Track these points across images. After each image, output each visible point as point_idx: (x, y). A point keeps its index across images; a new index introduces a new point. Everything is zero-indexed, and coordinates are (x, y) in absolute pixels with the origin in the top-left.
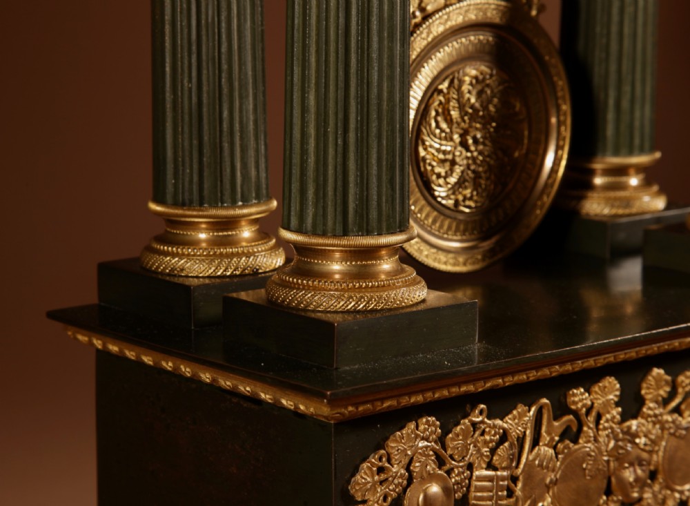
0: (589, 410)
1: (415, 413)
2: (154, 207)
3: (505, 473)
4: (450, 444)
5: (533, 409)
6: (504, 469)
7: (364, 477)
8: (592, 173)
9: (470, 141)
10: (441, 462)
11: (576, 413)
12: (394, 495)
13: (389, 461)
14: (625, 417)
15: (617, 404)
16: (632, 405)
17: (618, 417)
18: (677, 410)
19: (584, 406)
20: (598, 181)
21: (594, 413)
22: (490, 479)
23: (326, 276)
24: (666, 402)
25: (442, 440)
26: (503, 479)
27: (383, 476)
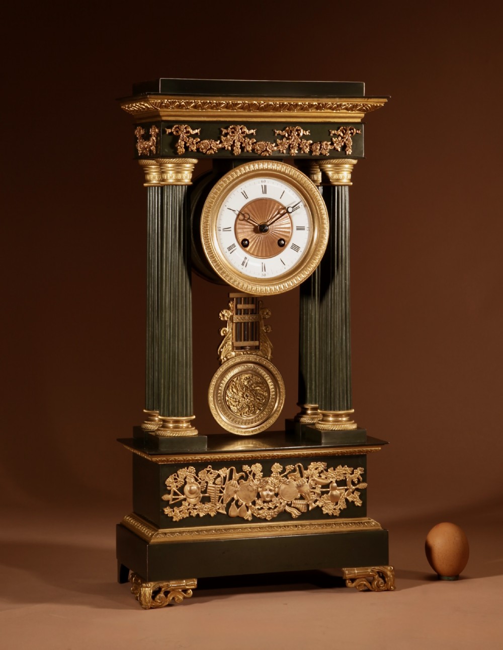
0: (250, 472)
1: (186, 465)
2: (145, 411)
3: (219, 486)
4: (199, 475)
5: (229, 469)
6: (219, 485)
7: (170, 480)
8: (307, 409)
9: (245, 396)
10: (196, 480)
11: (246, 473)
12: (180, 486)
13: (178, 476)
14: (264, 476)
15: (261, 472)
16: (267, 472)
17: (262, 476)
18: (286, 476)
19: (248, 470)
20: (309, 412)
21: (252, 473)
22: (214, 487)
23: (168, 427)
24: (280, 473)
25: (197, 474)
26: (218, 488)
27: (176, 481)
